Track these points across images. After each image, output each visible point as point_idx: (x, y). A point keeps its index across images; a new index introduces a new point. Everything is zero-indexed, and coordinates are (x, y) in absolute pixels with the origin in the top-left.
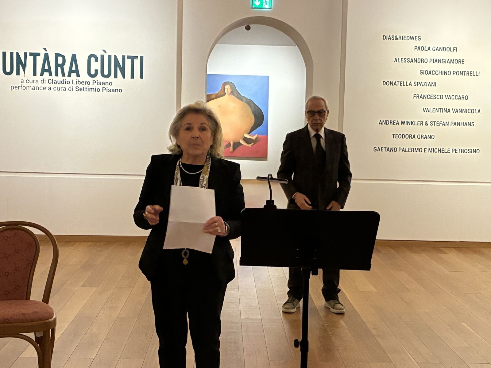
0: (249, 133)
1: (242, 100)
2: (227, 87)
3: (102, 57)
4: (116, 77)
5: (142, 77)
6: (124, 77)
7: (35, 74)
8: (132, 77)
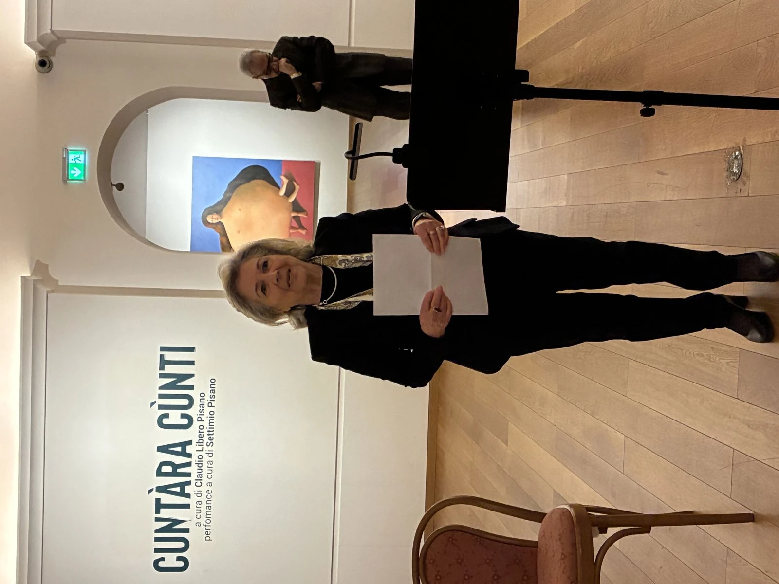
0: (279, 188)
1: (230, 198)
2: (209, 219)
3: (161, 407)
4: (191, 388)
5: (192, 349)
6: (192, 376)
7: (187, 506)
8: (192, 363)
